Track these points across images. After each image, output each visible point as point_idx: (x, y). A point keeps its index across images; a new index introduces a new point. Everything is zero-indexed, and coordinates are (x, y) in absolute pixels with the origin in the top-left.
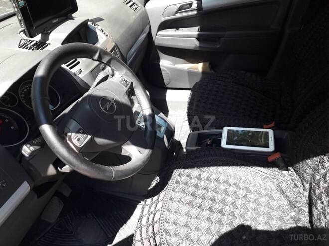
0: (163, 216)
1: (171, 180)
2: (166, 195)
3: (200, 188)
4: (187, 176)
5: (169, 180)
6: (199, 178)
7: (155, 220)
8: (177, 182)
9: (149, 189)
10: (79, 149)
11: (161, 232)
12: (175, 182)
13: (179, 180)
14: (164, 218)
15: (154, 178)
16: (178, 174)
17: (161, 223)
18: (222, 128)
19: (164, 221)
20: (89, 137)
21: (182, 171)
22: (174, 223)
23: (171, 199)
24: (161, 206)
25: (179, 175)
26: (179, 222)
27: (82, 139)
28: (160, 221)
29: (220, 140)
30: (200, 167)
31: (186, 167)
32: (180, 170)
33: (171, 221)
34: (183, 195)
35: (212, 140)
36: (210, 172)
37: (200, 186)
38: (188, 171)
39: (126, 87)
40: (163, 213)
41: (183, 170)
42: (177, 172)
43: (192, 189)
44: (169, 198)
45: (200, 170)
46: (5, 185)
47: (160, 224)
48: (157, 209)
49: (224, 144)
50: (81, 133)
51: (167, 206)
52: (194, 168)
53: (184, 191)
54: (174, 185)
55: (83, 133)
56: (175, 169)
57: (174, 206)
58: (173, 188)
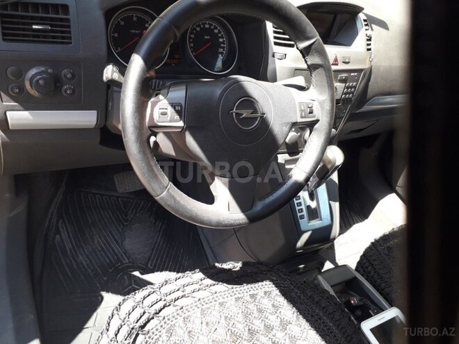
0: (190, 309)
1: (249, 286)
2: (223, 294)
3: (270, 336)
4: (273, 305)
5: (248, 283)
6: (284, 325)
7: (177, 303)
8: (252, 296)
9: (217, 264)
10: (152, 124)
11: (165, 323)
12: (251, 293)
13: (258, 297)
14: (187, 314)
15: (236, 260)
16: (267, 289)
17: (178, 314)
18: (391, 305)
19: (183, 316)
20: (181, 124)
21: (275, 291)
22: (189, 332)
23: (221, 304)
24: (202, 297)
25: (265, 293)
26: (196, 338)
27: (169, 118)
28: (180, 312)
29: (369, 316)
30: (301, 314)
31: (285, 294)
32: (275, 288)
33: (189, 325)
34: (241, 318)
35: (361, 303)
36: (305, 334)
37: (273, 333)
38: (282, 300)
39: (302, 117)
40: (194, 308)
41: (277, 292)
42: (268, 286)
43: (258, 325)
44: (221, 300)
45: (297, 316)
46: (68, 92)
47: (175, 314)
48: (194, 294)
49: (367, 326)
50: (176, 110)
51: (208, 306)
52: (294, 306)
53: (246, 315)
54: (246, 294)
55: (179, 113)
56: (271, 280)
57: (214, 315)
58: (240, 296)
